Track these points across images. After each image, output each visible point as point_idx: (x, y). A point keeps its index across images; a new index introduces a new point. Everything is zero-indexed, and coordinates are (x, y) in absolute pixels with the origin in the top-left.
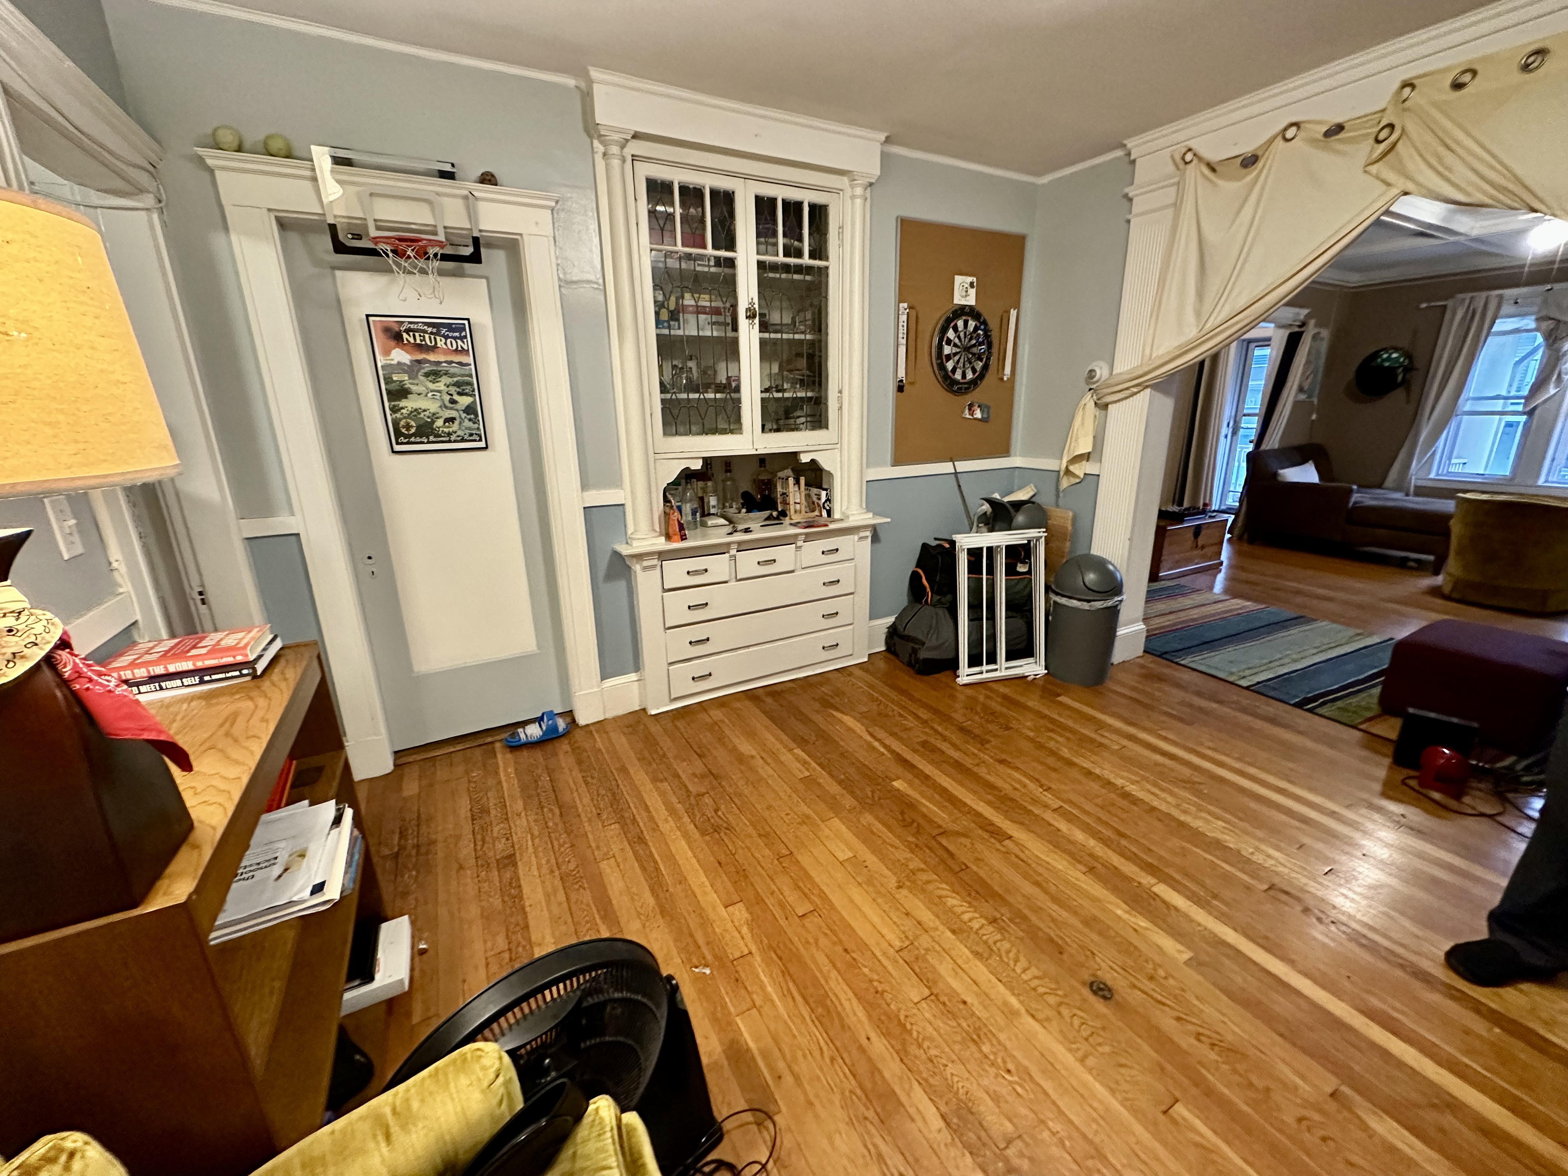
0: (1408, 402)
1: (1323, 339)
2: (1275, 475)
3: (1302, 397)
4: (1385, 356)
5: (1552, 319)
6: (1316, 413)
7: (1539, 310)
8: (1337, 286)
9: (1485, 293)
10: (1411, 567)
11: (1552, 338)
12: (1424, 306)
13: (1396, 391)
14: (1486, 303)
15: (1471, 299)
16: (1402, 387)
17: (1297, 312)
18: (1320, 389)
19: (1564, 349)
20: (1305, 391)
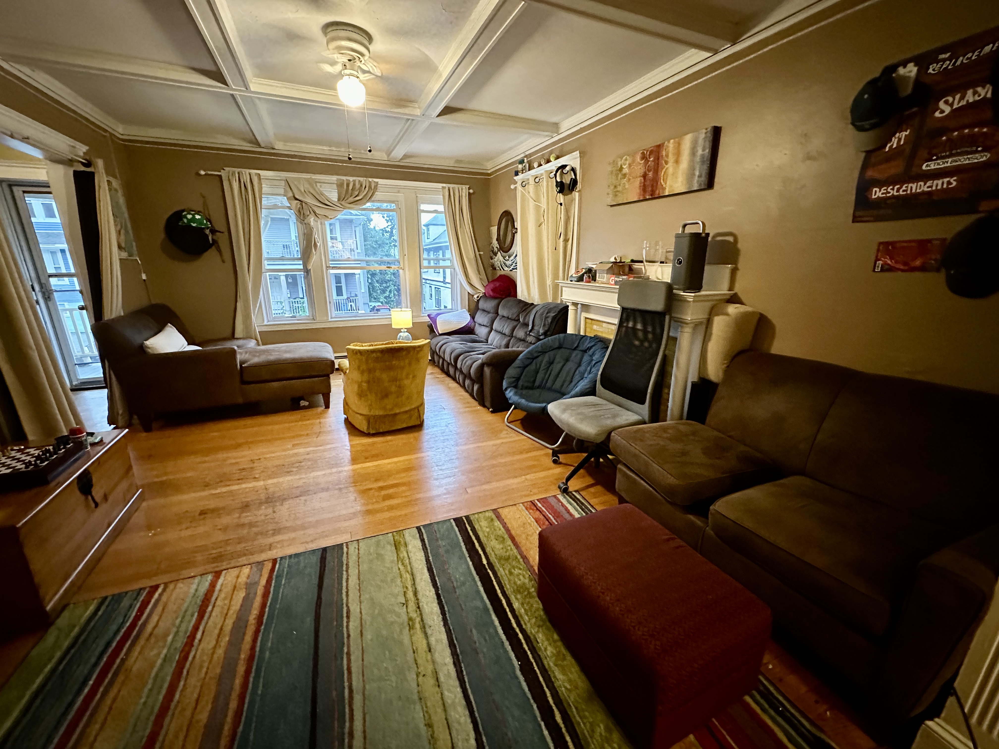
0: (225, 261)
1: (116, 190)
2: (145, 346)
3: (124, 255)
4: (189, 216)
5: (296, 199)
6: (144, 273)
7: (285, 191)
8: (106, 131)
9: (248, 171)
10: (304, 406)
11: (302, 215)
12: (203, 173)
13: (210, 251)
14: (251, 179)
15: (239, 173)
16: (214, 247)
17: (72, 144)
18: (137, 247)
19: (312, 224)
20: (124, 249)
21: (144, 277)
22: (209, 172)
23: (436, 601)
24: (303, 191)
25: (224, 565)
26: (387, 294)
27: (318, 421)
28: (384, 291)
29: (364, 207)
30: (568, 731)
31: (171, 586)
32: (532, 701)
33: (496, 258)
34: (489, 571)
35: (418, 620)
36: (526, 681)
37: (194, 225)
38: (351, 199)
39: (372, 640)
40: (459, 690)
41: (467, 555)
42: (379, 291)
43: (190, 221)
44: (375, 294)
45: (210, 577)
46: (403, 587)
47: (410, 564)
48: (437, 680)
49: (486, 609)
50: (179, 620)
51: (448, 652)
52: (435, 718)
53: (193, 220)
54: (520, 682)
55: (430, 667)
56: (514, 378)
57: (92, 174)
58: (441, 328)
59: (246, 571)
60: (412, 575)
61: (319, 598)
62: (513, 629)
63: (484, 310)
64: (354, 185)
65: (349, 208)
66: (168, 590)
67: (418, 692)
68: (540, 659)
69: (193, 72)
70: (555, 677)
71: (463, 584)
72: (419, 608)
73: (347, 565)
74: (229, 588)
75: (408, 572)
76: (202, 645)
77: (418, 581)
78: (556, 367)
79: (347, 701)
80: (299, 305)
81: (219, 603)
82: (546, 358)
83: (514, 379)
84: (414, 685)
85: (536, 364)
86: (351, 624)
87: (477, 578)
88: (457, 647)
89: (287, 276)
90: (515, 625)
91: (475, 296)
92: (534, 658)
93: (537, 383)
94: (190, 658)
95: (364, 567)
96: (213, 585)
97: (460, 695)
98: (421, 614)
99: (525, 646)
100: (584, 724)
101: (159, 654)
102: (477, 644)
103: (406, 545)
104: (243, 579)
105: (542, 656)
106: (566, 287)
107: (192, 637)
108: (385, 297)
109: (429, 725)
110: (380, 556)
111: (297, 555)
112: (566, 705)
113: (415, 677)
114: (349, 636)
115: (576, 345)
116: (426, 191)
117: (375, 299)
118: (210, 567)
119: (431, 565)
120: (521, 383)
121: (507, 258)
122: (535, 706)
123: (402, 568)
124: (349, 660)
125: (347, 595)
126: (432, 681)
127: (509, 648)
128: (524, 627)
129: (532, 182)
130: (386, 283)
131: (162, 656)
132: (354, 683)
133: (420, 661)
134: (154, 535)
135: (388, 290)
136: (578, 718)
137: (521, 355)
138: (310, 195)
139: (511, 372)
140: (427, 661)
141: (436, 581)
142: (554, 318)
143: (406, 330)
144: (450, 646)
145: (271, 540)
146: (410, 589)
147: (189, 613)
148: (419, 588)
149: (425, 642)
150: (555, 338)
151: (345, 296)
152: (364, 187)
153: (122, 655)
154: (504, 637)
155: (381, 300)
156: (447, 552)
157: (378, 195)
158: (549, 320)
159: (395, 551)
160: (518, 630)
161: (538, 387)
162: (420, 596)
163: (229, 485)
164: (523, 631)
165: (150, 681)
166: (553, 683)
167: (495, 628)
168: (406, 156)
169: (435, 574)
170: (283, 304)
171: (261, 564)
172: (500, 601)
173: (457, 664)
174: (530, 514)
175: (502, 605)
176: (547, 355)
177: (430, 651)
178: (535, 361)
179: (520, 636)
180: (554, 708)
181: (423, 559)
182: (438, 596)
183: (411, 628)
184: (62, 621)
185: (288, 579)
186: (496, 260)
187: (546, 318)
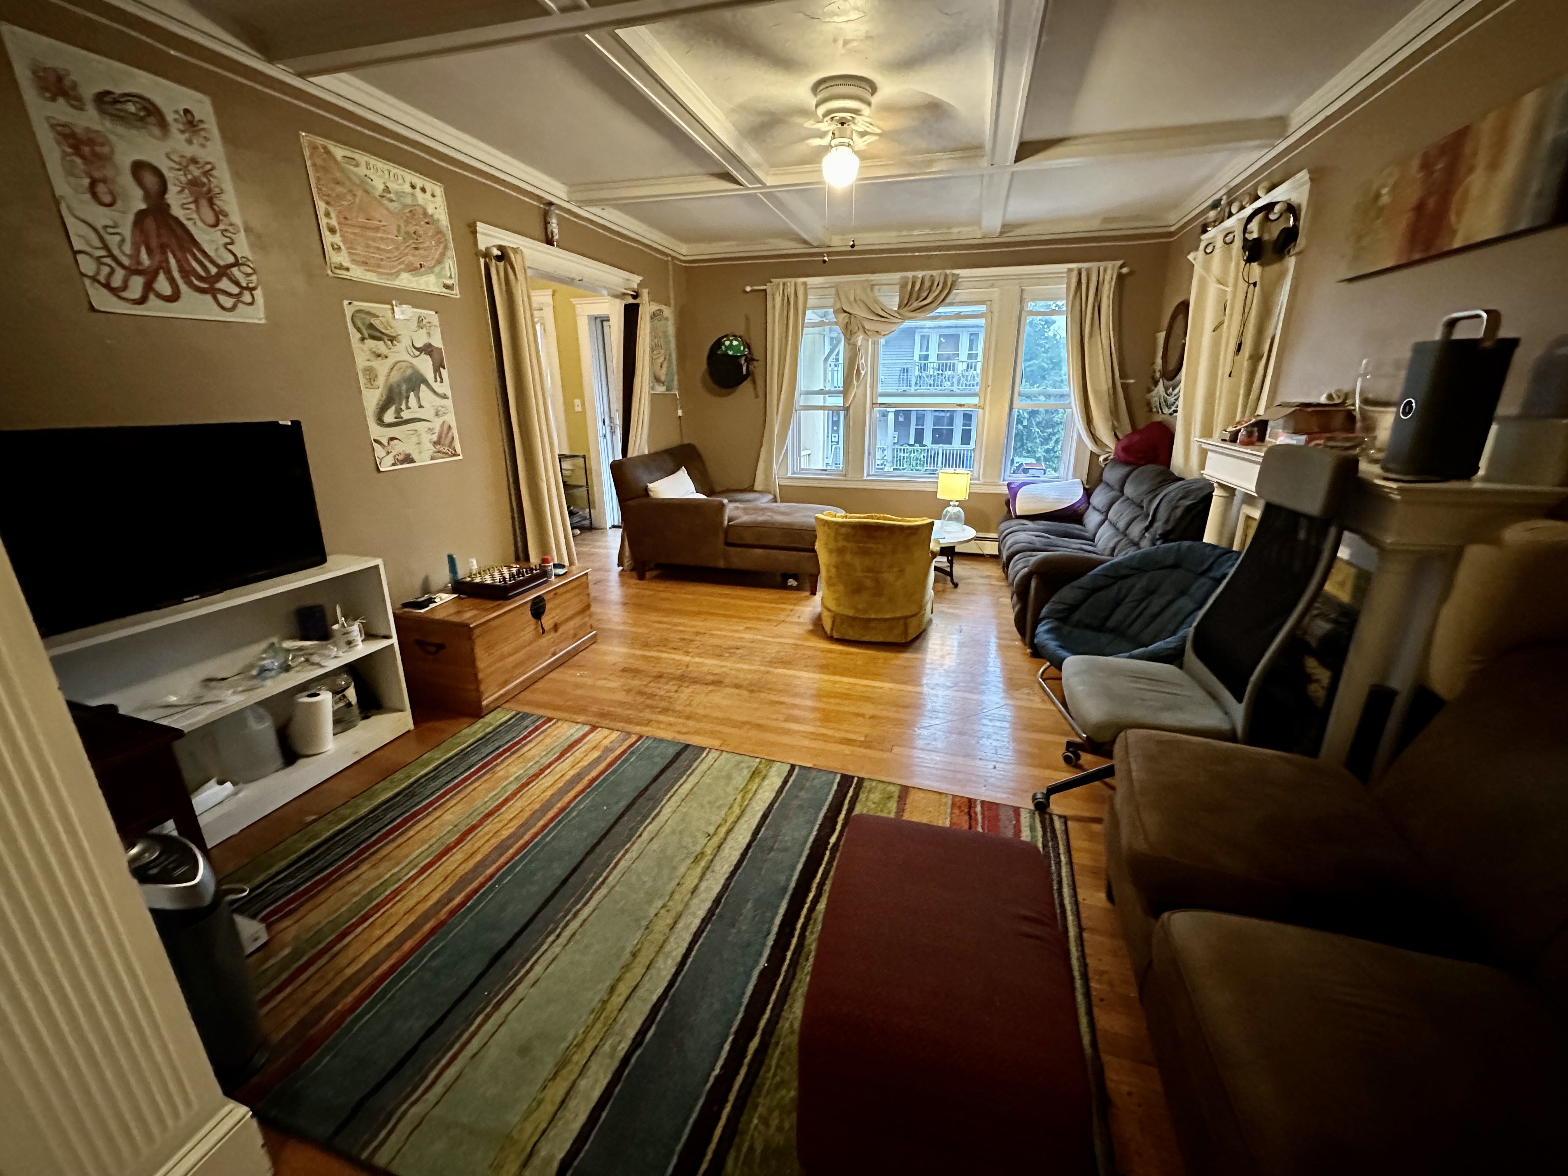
0: (757, 396)
1: (667, 319)
2: (646, 490)
3: (661, 389)
4: (727, 343)
5: (845, 312)
6: (681, 408)
7: (835, 302)
8: (667, 255)
9: (793, 280)
10: (791, 586)
11: (849, 332)
12: (748, 289)
13: (745, 383)
14: (796, 290)
15: (784, 284)
16: (749, 379)
17: (627, 277)
18: (679, 380)
19: (859, 343)
20: (663, 383)
21: (680, 413)
22: (756, 288)
23: (741, 851)
24: (852, 299)
25: (604, 722)
26: (1051, 445)
27: (792, 607)
28: (1046, 440)
29: (932, 314)
30: (750, 1065)
31: (559, 724)
32: (742, 1009)
33: (1156, 390)
34: (828, 853)
35: (710, 857)
36: (756, 986)
37: (730, 353)
38: (916, 305)
39: (654, 851)
40: (685, 945)
41: (819, 822)
42: (1038, 440)
43: (728, 348)
44: (1029, 445)
45: (587, 728)
46: (723, 819)
47: (751, 799)
48: (675, 923)
49: (785, 889)
50: (544, 753)
51: (708, 904)
52: (643, 952)
53: (731, 347)
54: (748, 983)
55: (680, 908)
56: (1064, 604)
57: (638, 305)
58: (1022, 506)
59: (615, 735)
60: (743, 812)
61: (646, 789)
62: (794, 929)
63: (1108, 485)
64: (922, 283)
65: (910, 318)
66: (557, 725)
67: (651, 921)
68: (793, 978)
69: (712, 178)
70: (791, 1007)
71: (786, 850)
72: (719, 847)
73: (694, 770)
74: (594, 744)
75: (741, 806)
76: (543, 781)
77: (742, 821)
78: (1157, 603)
79: (594, 887)
80: (906, 455)
81: (577, 754)
82: (1141, 583)
83: (1064, 606)
84: (652, 912)
85: (1120, 589)
86: (650, 827)
87: (806, 852)
88: (720, 907)
89: (897, 413)
90: (799, 925)
91: (1101, 459)
92: (787, 971)
93: (1111, 623)
94: (530, 786)
95: (707, 780)
96: (585, 736)
97: (682, 950)
98: (715, 855)
99: (789, 954)
100: (775, 1075)
101: (516, 773)
102: (742, 918)
103: (764, 778)
104: (606, 742)
105: (798, 976)
106: (1212, 451)
107: (542, 771)
108: (1047, 451)
109: (634, 955)
110: (729, 777)
111: (662, 740)
112: (773, 1040)
113: (660, 906)
114: (640, 836)
115: (1205, 567)
116: (1040, 279)
117: (1029, 452)
118: (594, 720)
119: (770, 812)
120: (1076, 616)
121: (1171, 390)
122: (740, 1016)
123: (739, 798)
124: (624, 855)
125: (668, 800)
126: (669, 921)
127: (770, 942)
128: (807, 933)
129: (1219, 243)
130: (1053, 427)
131: (517, 775)
132: (611, 878)
133: (677, 897)
134: (581, 676)
135: (1054, 438)
136: (774, 1063)
137: (1099, 568)
138: (862, 305)
139: (1068, 593)
140: (682, 901)
141: (760, 831)
142: (1189, 509)
143: (957, 503)
144: (714, 901)
145: (653, 717)
146: (728, 824)
147: (554, 751)
148: (736, 829)
149: (696, 881)
150: (1170, 548)
151: (972, 445)
152: (936, 284)
153: (499, 761)
154: (775, 929)
155: (1038, 455)
156: (801, 807)
157: (959, 294)
158: (1179, 512)
159: (748, 778)
160: (797, 933)
161: (1112, 631)
162: (732, 835)
163: (662, 651)
164: (802, 936)
165: (499, 789)
166: (782, 1010)
167: (776, 914)
168: (1006, 228)
169: (767, 822)
170: (885, 453)
171: (629, 734)
172: (809, 890)
173: (705, 921)
174: (952, 813)
175: (807, 896)
176: (1148, 575)
177: (693, 893)
178: (1119, 583)
179: (794, 941)
180: (759, 1032)
181: (769, 802)
182: (749, 846)
183: (696, 860)
184: (488, 718)
185: (639, 759)
186: (1153, 393)
187: (1176, 507)
